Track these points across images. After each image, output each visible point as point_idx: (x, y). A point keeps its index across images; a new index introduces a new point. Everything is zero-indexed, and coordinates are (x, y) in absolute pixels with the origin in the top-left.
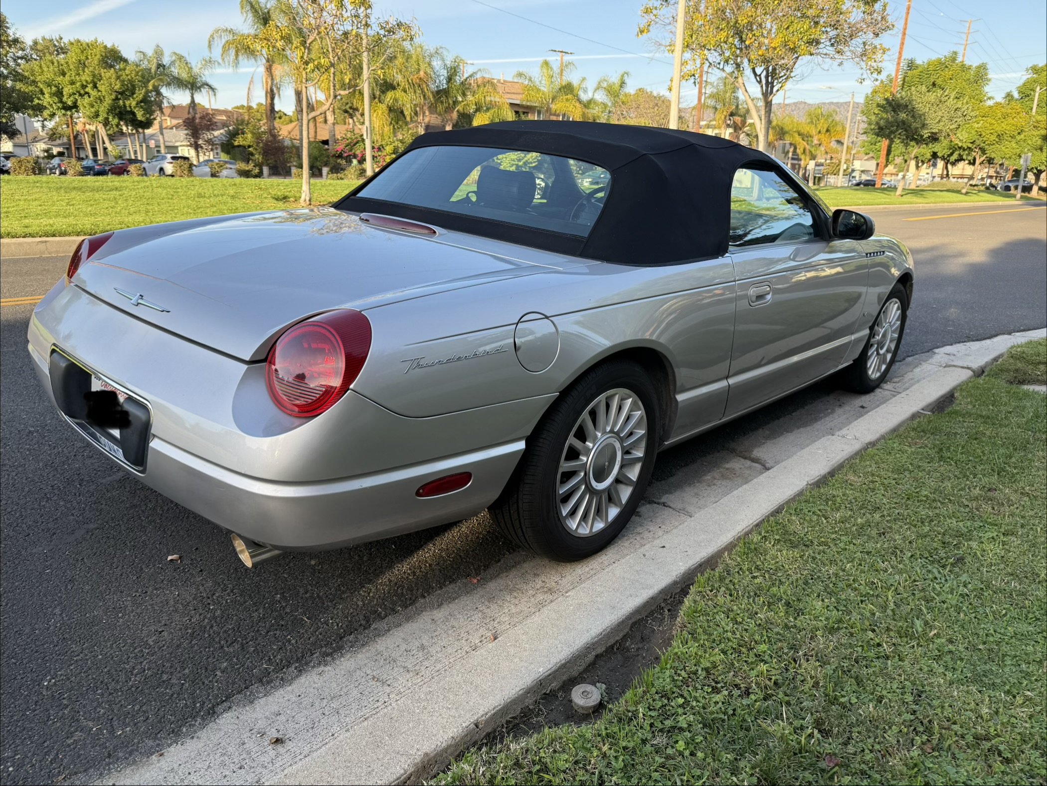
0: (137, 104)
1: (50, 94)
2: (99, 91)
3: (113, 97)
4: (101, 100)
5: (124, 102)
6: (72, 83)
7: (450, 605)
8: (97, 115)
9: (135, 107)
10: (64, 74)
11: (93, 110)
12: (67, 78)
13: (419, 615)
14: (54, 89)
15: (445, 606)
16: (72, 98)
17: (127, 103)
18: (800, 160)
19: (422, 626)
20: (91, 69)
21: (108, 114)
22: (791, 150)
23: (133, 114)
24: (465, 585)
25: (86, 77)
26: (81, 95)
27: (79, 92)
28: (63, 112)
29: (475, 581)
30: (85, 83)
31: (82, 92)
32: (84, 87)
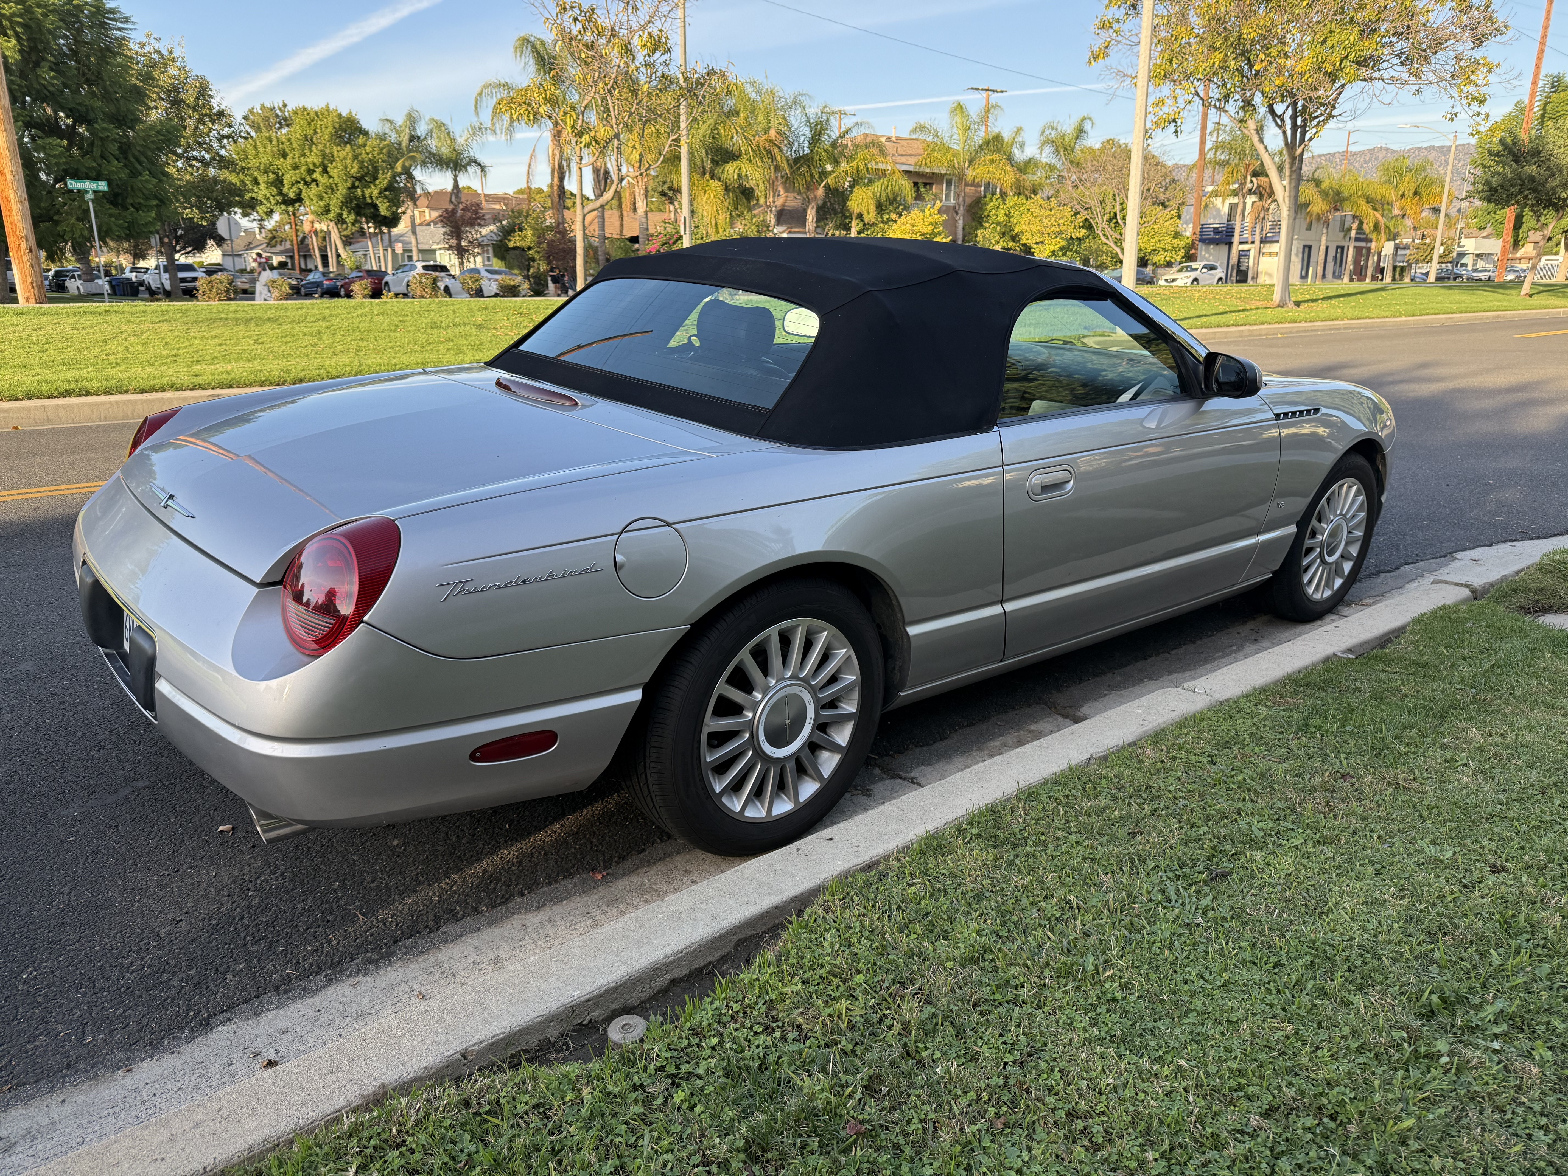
0: (380, 193)
1: (267, 183)
2: (330, 177)
3: (349, 184)
4: (332, 189)
5: (363, 192)
6: (296, 167)
7: (554, 908)
8: (327, 211)
9: (377, 198)
10: (284, 155)
11: (322, 203)
12: (289, 160)
13: (507, 918)
14: (272, 176)
15: (547, 908)
16: (294, 189)
17: (367, 192)
18: (1371, 241)
19: (506, 933)
20: (320, 147)
21: (341, 208)
22: (1355, 226)
23: (375, 206)
24: (584, 882)
25: (313, 158)
26: (306, 183)
27: (304, 179)
28: (283, 207)
29: (600, 877)
30: (311, 167)
31: (308, 179)
32: (310, 172)
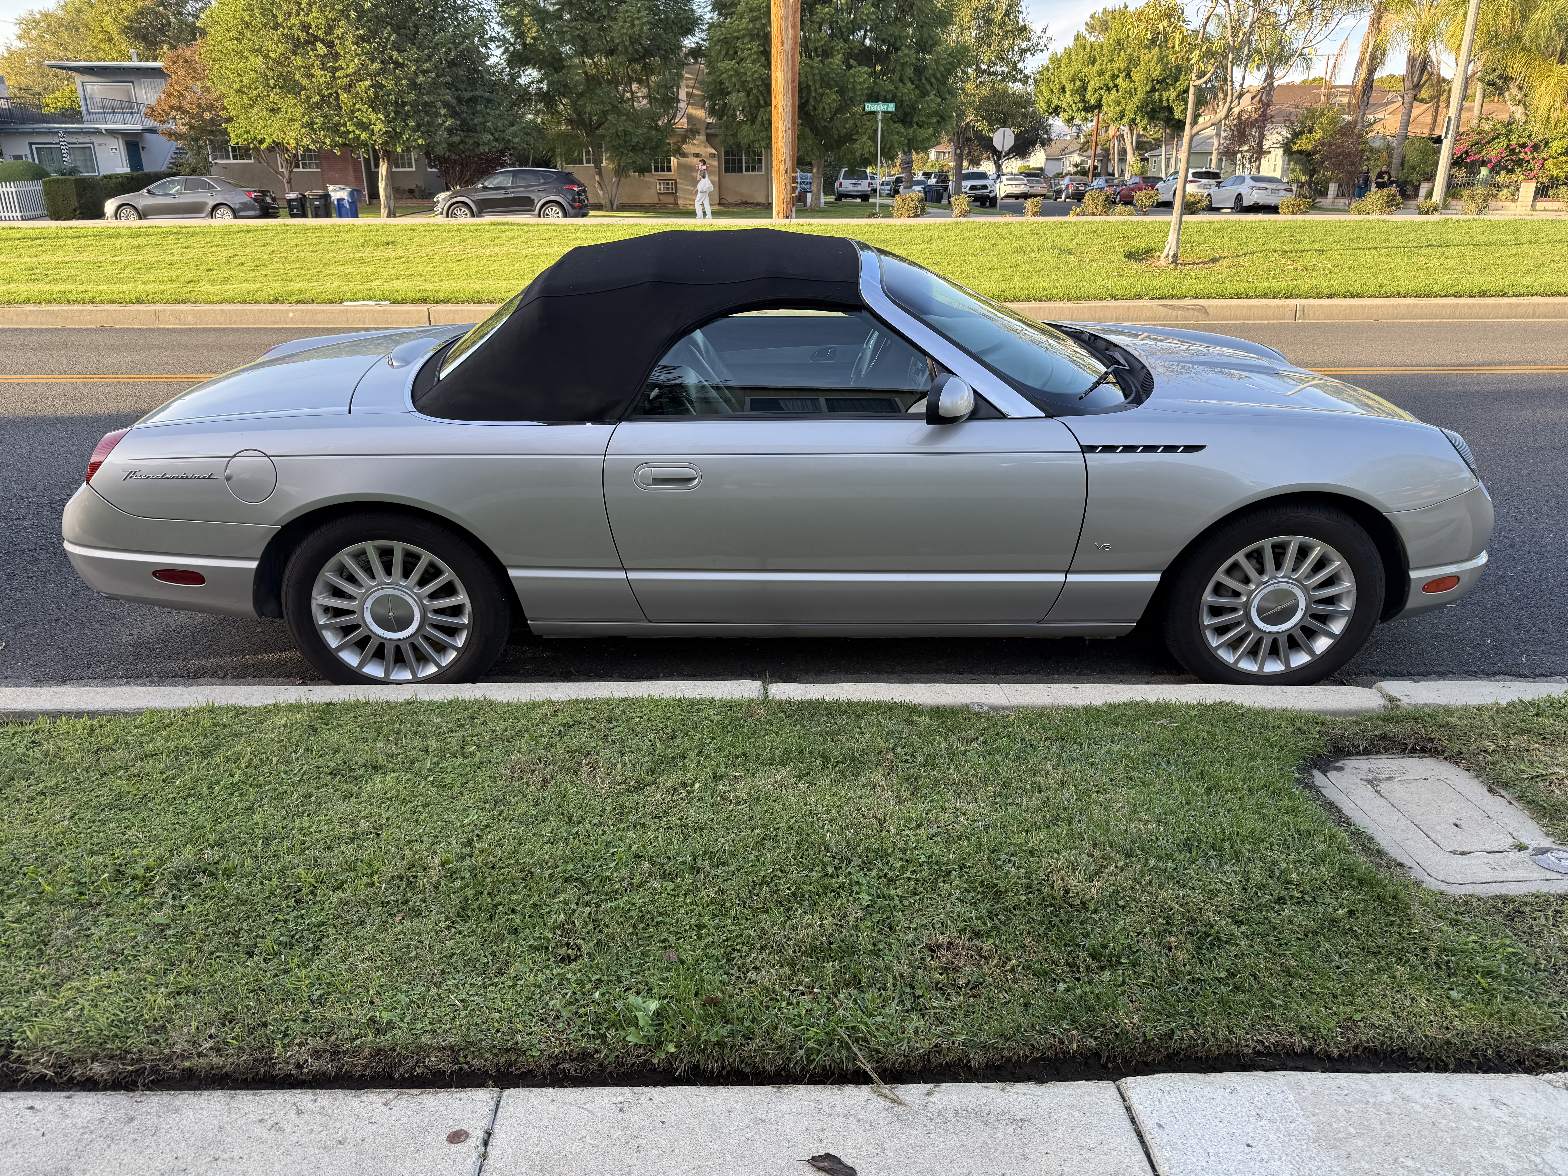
0: (1178, 96)
1: (1072, 91)
2: (1132, 81)
3: (1148, 88)
4: (1131, 94)
5: (1161, 95)
6: (1101, 73)
8: (1122, 116)
9: (1174, 101)
10: (1093, 63)
11: (1118, 109)
12: (1097, 67)
14: (1078, 83)
16: (1096, 95)
17: (1165, 95)
20: (1129, 51)
21: (1135, 114)
23: (1170, 110)
25: (1120, 63)
26: (1108, 89)
27: (1107, 85)
28: (1083, 113)
30: (1116, 73)
31: (1111, 85)
32: (1114, 77)
